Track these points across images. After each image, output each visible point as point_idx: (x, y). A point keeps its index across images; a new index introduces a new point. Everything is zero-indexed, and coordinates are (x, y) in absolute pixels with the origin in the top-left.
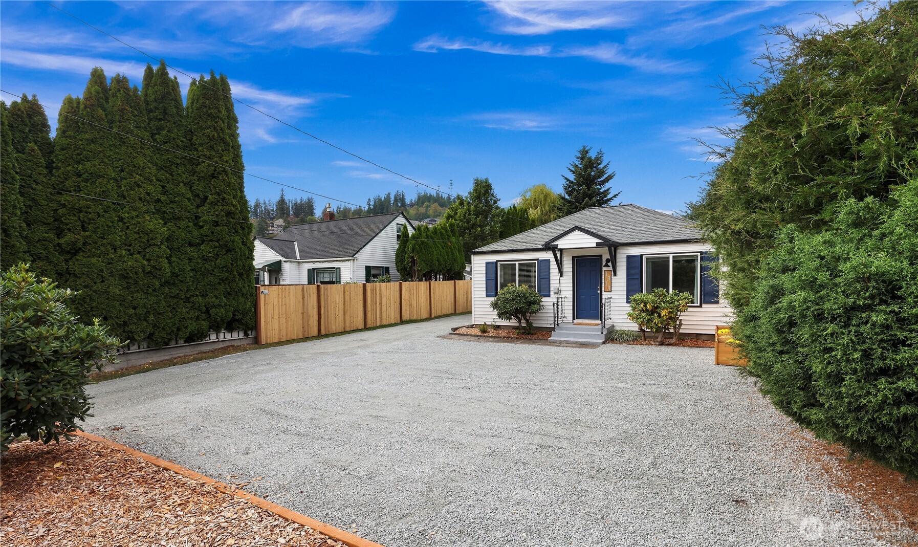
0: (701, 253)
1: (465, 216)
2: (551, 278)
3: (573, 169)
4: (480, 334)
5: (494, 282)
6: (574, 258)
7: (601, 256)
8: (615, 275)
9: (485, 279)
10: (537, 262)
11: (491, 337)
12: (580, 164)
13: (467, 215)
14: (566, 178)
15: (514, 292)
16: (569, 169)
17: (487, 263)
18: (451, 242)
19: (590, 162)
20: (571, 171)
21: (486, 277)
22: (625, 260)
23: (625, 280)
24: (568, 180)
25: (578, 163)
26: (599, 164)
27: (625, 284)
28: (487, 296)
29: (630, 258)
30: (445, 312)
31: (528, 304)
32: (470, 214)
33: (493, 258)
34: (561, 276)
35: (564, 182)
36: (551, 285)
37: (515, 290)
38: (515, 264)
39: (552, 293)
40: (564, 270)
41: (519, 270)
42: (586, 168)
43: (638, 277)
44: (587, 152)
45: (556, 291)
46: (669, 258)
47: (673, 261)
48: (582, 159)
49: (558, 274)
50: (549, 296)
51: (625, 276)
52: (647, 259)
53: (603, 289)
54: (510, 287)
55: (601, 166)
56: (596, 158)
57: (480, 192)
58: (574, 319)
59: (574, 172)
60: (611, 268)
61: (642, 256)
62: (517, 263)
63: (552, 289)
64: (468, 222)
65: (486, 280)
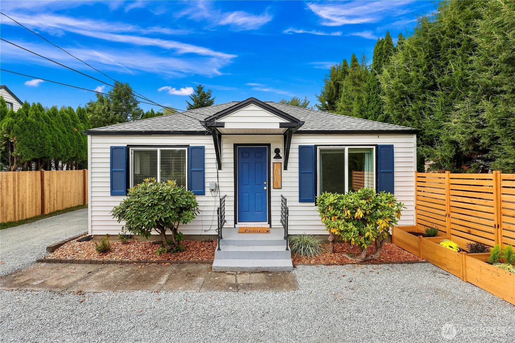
0: (377, 146)
1: (104, 110)
2: (207, 171)
3: (193, 98)
4: (95, 256)
5: (124, 175)
6: (235, 145)
7: (269, 145)
8: (286, 168)
9: (109, 170)
10: (186, 149)
11: (115, 262)
12: (198, 96)
13: (106, 110)
14: (188, 103)
15: (154, 194)
16: (190, 97)
17: (113, 149)
18: (77, 128)
19: (204, 94)
20: (192, 99)
21: (112, 167)
22: (297, 151)
23: (297, 175)
24: (190, 104)
25: (196, 94)
26: (209, 97)
27: (297, 180)
28: (113, 194)
29: (302, 149)
30: (67, 205)
31: (179, 210)
32: (109, 109)
33: (122, 142)
34: (220, 168)
35: (187, 105)
36: (206, 180)
37: (157, 190)
38: (156, 151)
39: (207, 190)
40: (223, 161)
41: (162, 159)
42: (202, 98)
43: (311, 171)
44: (202, 88)
45: (214, 188)
46: (344, 150)
47: (349, 154)
48: (199, 92)
49: (215, 166)
50: (203, 193)
51: (297, 170)
52: (321, 150)
53: (272, 185)
54: (148, 183)
55: (210, 99)
56: (207, 93)
57: (120, 92)
58: (236, 223)
59: (193, 100)
60: (282, 161)
61: (316, 146)
62: (159, 149)
63: (207, 185)
64: (107, 117)
65: (112, 173)
